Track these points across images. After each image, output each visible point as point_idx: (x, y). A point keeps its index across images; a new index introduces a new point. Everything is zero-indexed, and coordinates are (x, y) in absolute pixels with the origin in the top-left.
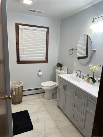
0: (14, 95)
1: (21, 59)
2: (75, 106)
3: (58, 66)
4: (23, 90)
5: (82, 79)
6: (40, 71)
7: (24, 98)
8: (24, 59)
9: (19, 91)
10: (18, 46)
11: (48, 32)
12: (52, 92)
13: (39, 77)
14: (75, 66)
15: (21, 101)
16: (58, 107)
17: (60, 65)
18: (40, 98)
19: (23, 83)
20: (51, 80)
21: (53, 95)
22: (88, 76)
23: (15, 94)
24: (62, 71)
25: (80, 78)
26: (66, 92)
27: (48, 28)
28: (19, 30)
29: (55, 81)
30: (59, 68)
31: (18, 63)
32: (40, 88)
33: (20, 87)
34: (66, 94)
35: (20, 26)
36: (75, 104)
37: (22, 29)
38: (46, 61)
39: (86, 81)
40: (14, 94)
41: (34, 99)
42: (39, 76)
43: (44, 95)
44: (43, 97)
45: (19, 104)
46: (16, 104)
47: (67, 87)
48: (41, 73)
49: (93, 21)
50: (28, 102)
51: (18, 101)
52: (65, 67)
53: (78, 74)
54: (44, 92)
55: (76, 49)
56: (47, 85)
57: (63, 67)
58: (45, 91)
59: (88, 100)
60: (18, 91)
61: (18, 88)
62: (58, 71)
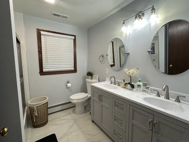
0: (35, 116)
1: (44, 70)
2: (115, 120)
3: (88, 75)
4: (48, 107)
5: (118, 85)
6: (68, 82)
7: (50, 117)
8: (49, 70)
9: (43, 109)
10: (40, 55)
11: (75, 40)
12: (84, 104)
13: (67, 90)
14: (108, 73)
15: (47, 122)
16: (93, 121)
17: (90, 74)
18: (70, 114)
19: (48, 98)
20: (82, 92)
21: (85, 107)
22: (124, 81)
23: (38, 114)
24: (93, 80)
25: (114, 85)
26: (102, 103)
27: (75, 36)
28: (42, 36)
29: (86, 92)
30: (90, 77)
31: (41, 75)
32: (70, 102)
33: (44, 104)
34: (102, 106)
35: (42, 32)
36: (115, 116)
37: (45, 35)
38: (75, 71)
39: (123, 87)
40: (36, 114)
41: (64, 116)
42: (68, 88)
43: (75, 109)
44: (74, 112)
45: (44, 125)
46: (40, 127)
47: (103, 96)
48: (69, 85)
49: (124, 23)
50: (55, 121)
51: (42, 123)
52: (96, 76)
53: (111, 81)
54: (75, 106)
55: (107, 55)
56: (78, 97)
57: (93, 75)
58: (75, 104)
59: (133, 111)
60: (41, 110)
61: (42, 105)
62: (89, 80)
